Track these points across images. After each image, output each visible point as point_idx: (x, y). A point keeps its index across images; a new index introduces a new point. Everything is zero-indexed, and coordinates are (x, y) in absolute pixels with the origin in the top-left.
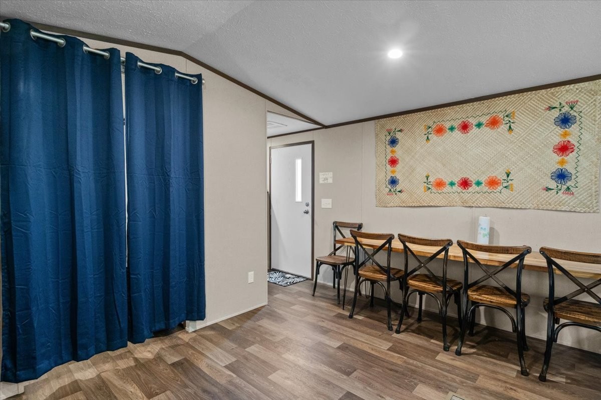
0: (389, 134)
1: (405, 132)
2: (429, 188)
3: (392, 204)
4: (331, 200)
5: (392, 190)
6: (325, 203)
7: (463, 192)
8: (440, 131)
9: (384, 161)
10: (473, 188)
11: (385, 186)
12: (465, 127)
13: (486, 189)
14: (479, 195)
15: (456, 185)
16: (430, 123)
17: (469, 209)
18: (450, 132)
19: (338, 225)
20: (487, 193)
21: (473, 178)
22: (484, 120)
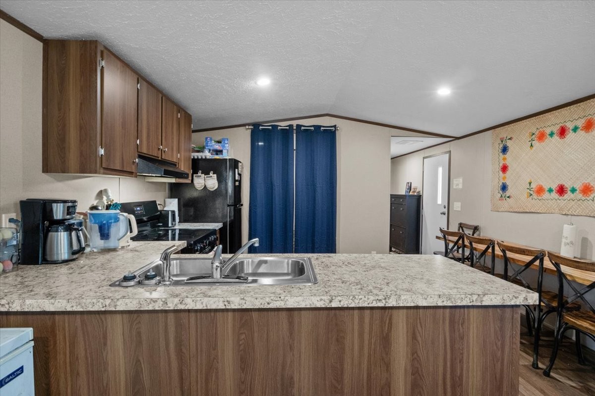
0: (502, 142)
1: (513, 140)
2: (531, 195)
3: (502, 209)
4: (460, 203)
5: (503, 195)
6: (456, 206)
7: (560, 199)
8: (541, 137)
9: (498, 168)
10: (568, 195)
11: (497, 191)
12: (563, 132)
13: (580, 196)
14: (573, 203)
15: (554, 192)
16: (534, 130)
17: (565, 216)
18: (550, 138)
19: (462, 226)
20: (581, 201)
21: (568, 185)
22: (581, 123)
